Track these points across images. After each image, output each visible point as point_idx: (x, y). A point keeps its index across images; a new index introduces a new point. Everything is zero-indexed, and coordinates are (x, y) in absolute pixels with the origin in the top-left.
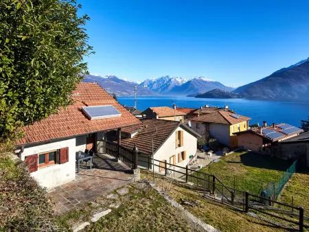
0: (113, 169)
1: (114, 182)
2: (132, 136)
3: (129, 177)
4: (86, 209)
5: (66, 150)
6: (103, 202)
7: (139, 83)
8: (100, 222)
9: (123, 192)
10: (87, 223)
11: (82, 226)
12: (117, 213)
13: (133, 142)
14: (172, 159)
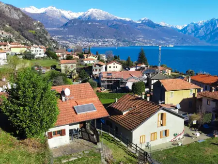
0: (90, 140)
1: (86, 147)
2: (124, 113)
3: (95, 146)
4: (69, 156)
5: (64, 130)
6: (76, 155)
7: (180, 28)
8: (72, 161)
9: (87, 152)
10: (67, 161)
11: (65, 161)
12: (79, 160)
13: (124, 119)
14: (153, 135)
